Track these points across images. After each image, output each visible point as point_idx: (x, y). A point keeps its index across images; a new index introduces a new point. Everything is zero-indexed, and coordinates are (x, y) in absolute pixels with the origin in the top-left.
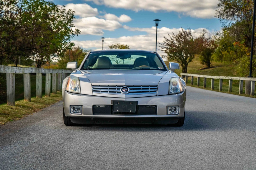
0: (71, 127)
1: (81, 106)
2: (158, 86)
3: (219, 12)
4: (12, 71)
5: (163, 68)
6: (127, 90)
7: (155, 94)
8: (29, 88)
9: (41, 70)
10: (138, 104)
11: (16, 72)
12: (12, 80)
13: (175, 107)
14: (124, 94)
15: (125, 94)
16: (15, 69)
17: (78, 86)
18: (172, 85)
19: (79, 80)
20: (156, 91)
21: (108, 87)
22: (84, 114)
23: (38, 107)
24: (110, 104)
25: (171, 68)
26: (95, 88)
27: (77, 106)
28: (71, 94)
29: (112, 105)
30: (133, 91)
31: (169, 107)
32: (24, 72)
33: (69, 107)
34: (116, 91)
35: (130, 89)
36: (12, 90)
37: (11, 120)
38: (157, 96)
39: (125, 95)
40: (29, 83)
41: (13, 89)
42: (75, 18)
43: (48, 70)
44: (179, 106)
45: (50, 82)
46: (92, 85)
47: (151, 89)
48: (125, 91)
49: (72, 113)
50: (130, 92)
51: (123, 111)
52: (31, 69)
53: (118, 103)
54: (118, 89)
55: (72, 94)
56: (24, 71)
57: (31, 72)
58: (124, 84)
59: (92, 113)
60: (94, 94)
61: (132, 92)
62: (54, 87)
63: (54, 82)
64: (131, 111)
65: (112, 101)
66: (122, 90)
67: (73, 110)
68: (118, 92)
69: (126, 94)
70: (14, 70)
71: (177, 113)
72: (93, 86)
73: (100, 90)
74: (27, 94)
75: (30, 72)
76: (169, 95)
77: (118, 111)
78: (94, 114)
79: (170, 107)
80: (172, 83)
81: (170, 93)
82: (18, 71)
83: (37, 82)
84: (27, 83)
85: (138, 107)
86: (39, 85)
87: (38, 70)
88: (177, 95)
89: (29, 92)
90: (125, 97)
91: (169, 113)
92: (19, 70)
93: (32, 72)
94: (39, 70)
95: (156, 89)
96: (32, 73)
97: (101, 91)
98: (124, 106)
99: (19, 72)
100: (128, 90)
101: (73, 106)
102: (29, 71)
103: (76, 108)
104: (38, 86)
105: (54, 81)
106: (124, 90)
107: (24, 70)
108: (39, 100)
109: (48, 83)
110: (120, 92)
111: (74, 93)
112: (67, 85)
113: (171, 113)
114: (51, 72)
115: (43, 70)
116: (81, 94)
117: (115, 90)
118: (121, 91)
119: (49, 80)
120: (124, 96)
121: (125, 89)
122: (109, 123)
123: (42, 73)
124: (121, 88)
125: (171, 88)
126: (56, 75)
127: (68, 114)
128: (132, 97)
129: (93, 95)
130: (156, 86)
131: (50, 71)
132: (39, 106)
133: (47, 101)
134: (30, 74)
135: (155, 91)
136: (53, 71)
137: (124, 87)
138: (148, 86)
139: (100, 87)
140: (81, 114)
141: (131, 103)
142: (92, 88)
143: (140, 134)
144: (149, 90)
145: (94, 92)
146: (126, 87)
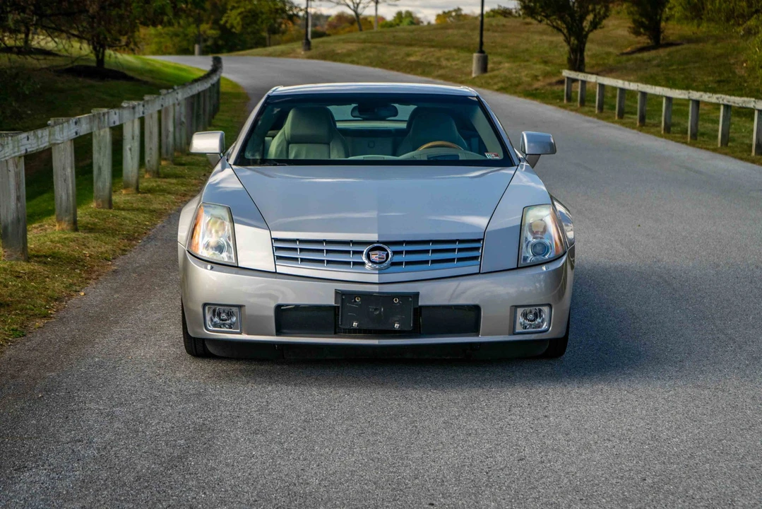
1: (240, 307)
2: (483, 239)
4: (16, 150)
5: (500, 157)
6: (385, 255)
7: (476, 269)
8: (70, 185)
9: (106, 116)
10: (420, 304)
11: (26, 150)
12: (17, 175)
13: (537, 308)
14: (376, 269)
15: (379, 269)
16: (25, 141)
17: (230, 240)
18: (529, 234)
19: (232, 221)
20: (478, 257)
21: (325, 247)
22: (248, 334)
23: (102, 253)
24: (331, 301)
25: (527, 152)
26: (283, 250)
27: (227, 307)
28: (206, 268)
29: (338, 307)
30: (403, 258)
31: (518, 309)
32: (54, 142)
33: (201, 310)
34: (351, 258)
35: (395, 253)
36: (17, 208)
37: (16, 330)
38: (479, 273)
39: (377, 272)
40: (69, 170)
41: (19, 205)
43: (132, 110)
44: (550, 306)
45: (136, 144)
46: (272, 239)
47: (460, 250)
48: (377, 260)
49: (211, 328)
50: (393, 264)
51: (371, 326)
52: (76, 123)
53: (355, 301)
54: (355, 252)
55: (209, 267)
56: (52, 137)
57: (76, 133)
58: (374, 237)
59: (275, 332)
60: (280, 269)
61: (400, 264)
62: (151, 154)
63: (151, 138)
64: (397, 326)
65: (337, 293)
66: (368, 257)
68: (355, 263)
69: (381, 272)
70: (20, 144)
71: (545, 326)
72: (277, 240)
73: (298, 255)
74: (64, 204)
75: (73, 136)
76: (518, 268)
77: (355, 324)
78: (279, 333)
79: (524, 308)
80: (531, 225)
81: (522, 263)
82: (33, 146)
83: (95, 155)
84: (64, 169)
85: (419, 311)
86: (101, 164)
87: (99, 118)
88: (544, 268)
89: (71, 199)
90: (377, 282)
91: (519, 329)
92: (38, 138)
93: (79, 132)
94: (102, 117)
95: (477, 249)
96: (78, 136)
97: (303, 260)
98: (376, 309)
99: (38, 146)
100: (387, 255)
101: (213, 307)
102: (69, 133)
103: (221, 310)
104: (100, 168)
105: (151, 133)
106: (374, 257)
107: (54, 135)
108: (105, 219)
109: (133, 149)
110: (363, 264)
111: (215, 265)
112: (193, 233)
113: (525, 328)
114: (141, 113)
115: (115, 114)
116: (238, 267)
117: (347, 255)
118: (364, 259)
119: (133, 138)
120: (375, 278)
121: (377, 252)
123: (112, 125)
124: (365, 249)
125: (524, 245)
126: (156, 116)
127: (199, 330)
128: (401, 281)
129: (275, 273)
130: (478, 241)
131: (137, 109)
132: (103, 248)
133: (131, 220)
134: (72, 140)
135: (475, 258)
136: (146, 106)
137: (375, 245)
138: (453, 242)
139: (298, 246)
140: (240, 333)
141: (396, 300)
142: (273, 246)
143: (427, 401)
144: (456, 255)
145: (278, 262)
146: (381, 245)
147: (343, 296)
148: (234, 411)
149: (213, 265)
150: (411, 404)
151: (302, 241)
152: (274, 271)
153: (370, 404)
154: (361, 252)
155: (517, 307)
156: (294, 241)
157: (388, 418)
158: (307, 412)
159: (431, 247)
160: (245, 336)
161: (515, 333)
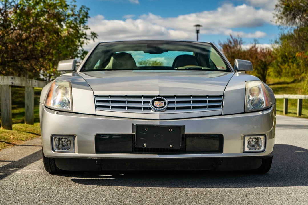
0: (57, 177)
1: (73, 136)
2: (223, 96)
3: (277, 15)
5: (225, 68)
6: (163, 104)
7: (219, 113)
9: (30, 82)
10: (185, 133)
13: (256, 137)
14: (158, 111)
17: (69, 97)
18: (250, 95)
19: (71, 87)
20: (221, 105)
21: (126, 99)
22: (78, 153)
24: (130, 131)
25: (238, 69)
26: (101, 101)
27: (66, 137)
29: (134, 135)
30: (175, 105)
31: (246, 137)
33: (50, 139)
34: (142, 105)
35: (170, 102)
38: (222, 115)
39: (158, 113)
42: (89, 17)
44: (265, 135)
46: (94, 96)
47: (209, 101)
48: (159, 106)
49: (57, 150)
50: (169, 109)
51: (155, 147)
53: (145, 131)
54: (145, 102)
55: (55, 112)
58: (157, 93)
59: (95, 151)
60: (99, 113)
61: (173, 108)
64: (171, 146)
65: (134, 125)
66: (153, 104)
67: (59, 145)
68: (145, 108)
69: (161, 112)
71: (262, 148)
72: (97, 96)
73: (110, 104)
75: (10, 84)
76: (245, 113)
77: (145, 145)
78: (97, 152)
79: (249, 137)
80: (250, 90)
81: (247, 110)
85: (185, 137)
87: (26, 81)
88: (261, 113)
90: (159, 119)
91: (246, 150)
93: (14, 83)
94: (28, 82)
95: (220, 101)
96: (13, 85)
97: (113, 107)
98: (158, 136)
100: (165, 104)
101: (57, 137)
102: (8, 82)
103: (63, 140)
106: (158, 104)
108: (27, 127)
110: (150, 108)
111: (58, 111)
112: (48, 96)
113: (250, 149)
116: (73, 112)
117: (140, 104)
120: (157, 117)
121: (159, 102)
124: (151, 100)
125: (248, 101)
127: (49, 152)
128: (173, 119)
129: (96, 115)
130: (220, 96)
132: (22, 136)
134: (10, 86)
135: (219, 106)
137: (158, 97)
138: (205, 96)
139: (110, 99)
140: (74, 152)
141: (170, 130)
142: (95, 100)
143: (191, 192)
144: (207, 104)
145: (98, 109)
147: (138, 128)
148: (66, 197)
149: (57, 112)
150: (181, 194)
151: (112, 96)
152: (95, 114)
153: (154, 194)
154: (148, 102)
155: (245, 136)
156: (107, 96)
157: (166, 200)
158: (113, 198)
159: (191, 99)
160: (76, 154)
161: (244, 152)
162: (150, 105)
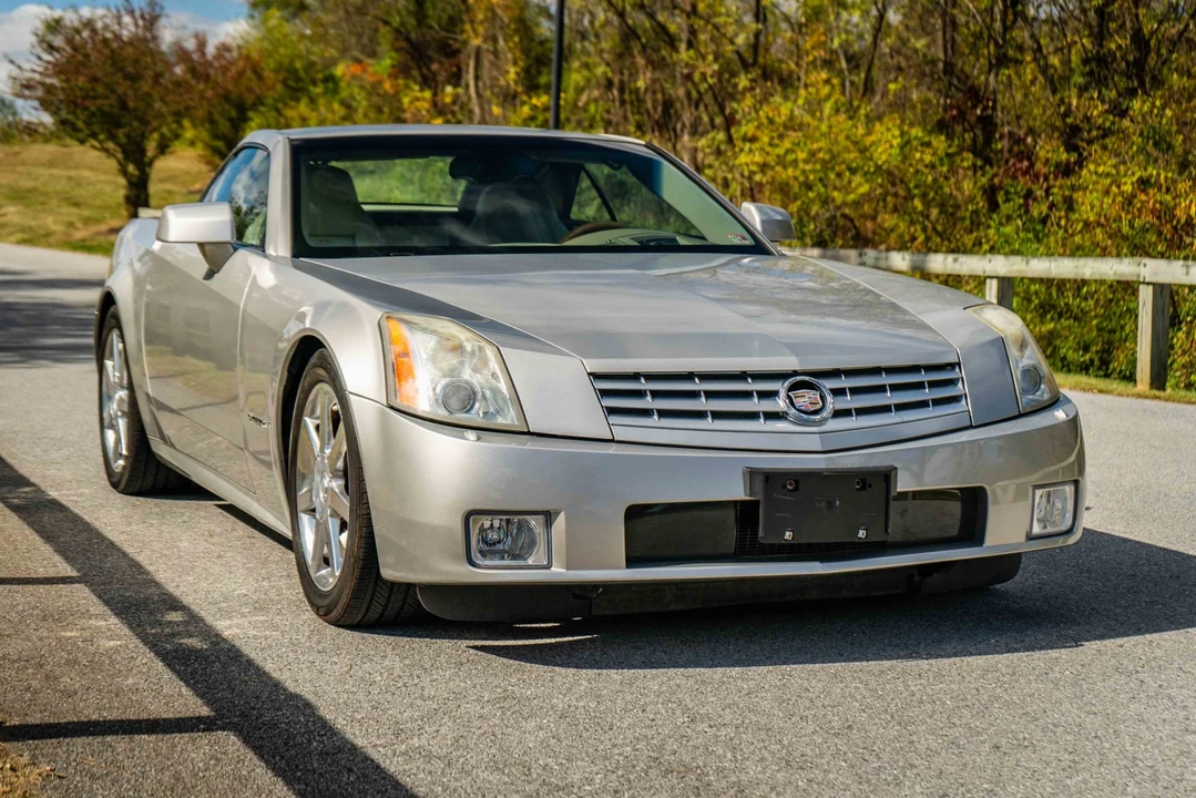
1: (548, 514)
2: (959, 364)
6: (819, 399)
7: (963, 419)
10: (898, 490)
13: (1059, 489)
14: (812, 425)
15: (817, 425)
17: (498, 380)
20: (961, 396)
26: (617, 394)
27: (512, 517)
28: (464, 438)
29: (757, 502)
30: (848, 402)
31: (1036, 492)
33: (458, 525)
34: (757, 406)
35: (834, 393)
38: (971, 426)
44: (1075, 483)
46: (589, 374)
47: (932, 385)
48: (809, 407)
49: (483, 562)
50: (838, 414)
53: (787, 489)
54: (763, 395)
55: (471, 435)
58: (789, 363)
59: (624, 561)
60: (620, 434)
61: (848, 413)
64: (862, 534)
65: (752, 474)
66: (791, 401)
68: (771, 416)
71: (1067, 523)
72: (596, 376)
73: (650, 404)
76: (1021, 416)
77: (788, 535)
78: (632, 561)
79: (1042, 491)
81: (1023, 407)
90: (820, 449)
91: (1037, 529)
95: (952, 382)
97: (664, 413)
100: (823, 398)
101: (486, 518)
110: (784, 415)
113: (1044, 526)
116: (533, 433)
117: (747, 401)
118: (784, 406)
120: (813, 442)
121: (803, 392)
122: (672, 608)
124: (780, 387)
127: (456, 567)
129: (612, 441)
130: (952, 366)
135: (958, 399)
137: (799, 378)
138: (917, 370)
139: (645, 386)
140: (547, 567)
141: (857, 483)
142: (595, 390)
144: (928, 394)
145: (614, 419)
146: (807, 378)
147: (768, 480)
149: (479, 432)
151: (651, 377)
152: (610, 437)
154: (773, 394)
155: (1036, 487)
156: (634, 377)
159: (885, 380)
160: (559, 572)
161: (1030, 538)
162: (781, 404)
